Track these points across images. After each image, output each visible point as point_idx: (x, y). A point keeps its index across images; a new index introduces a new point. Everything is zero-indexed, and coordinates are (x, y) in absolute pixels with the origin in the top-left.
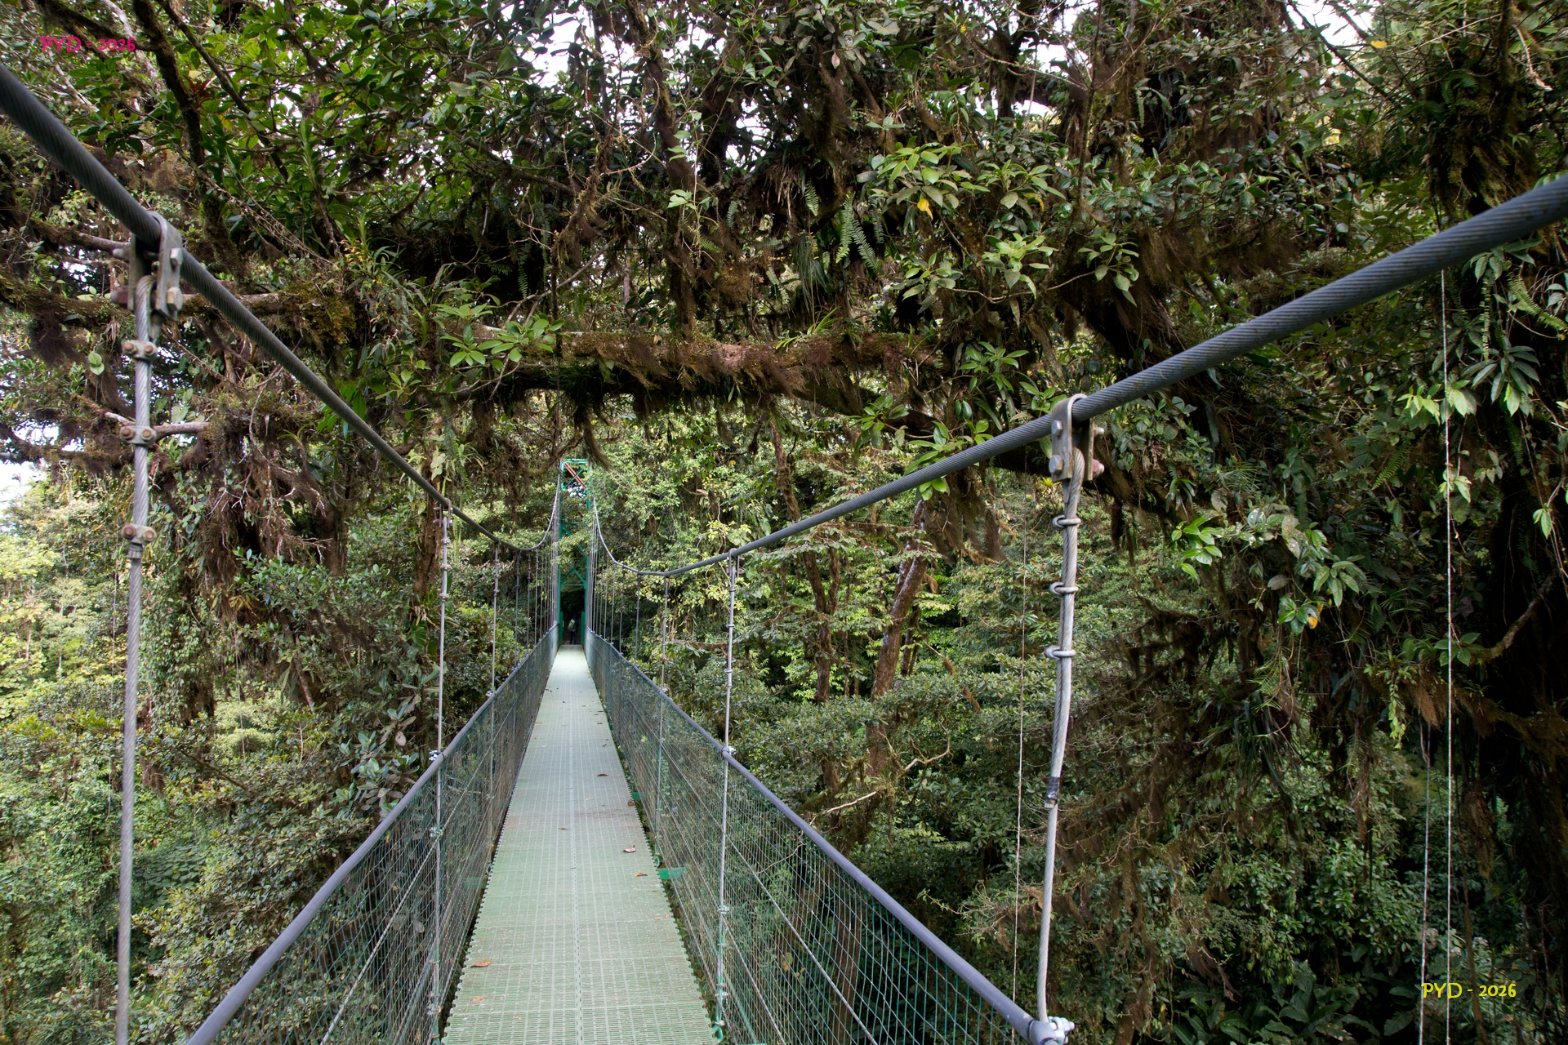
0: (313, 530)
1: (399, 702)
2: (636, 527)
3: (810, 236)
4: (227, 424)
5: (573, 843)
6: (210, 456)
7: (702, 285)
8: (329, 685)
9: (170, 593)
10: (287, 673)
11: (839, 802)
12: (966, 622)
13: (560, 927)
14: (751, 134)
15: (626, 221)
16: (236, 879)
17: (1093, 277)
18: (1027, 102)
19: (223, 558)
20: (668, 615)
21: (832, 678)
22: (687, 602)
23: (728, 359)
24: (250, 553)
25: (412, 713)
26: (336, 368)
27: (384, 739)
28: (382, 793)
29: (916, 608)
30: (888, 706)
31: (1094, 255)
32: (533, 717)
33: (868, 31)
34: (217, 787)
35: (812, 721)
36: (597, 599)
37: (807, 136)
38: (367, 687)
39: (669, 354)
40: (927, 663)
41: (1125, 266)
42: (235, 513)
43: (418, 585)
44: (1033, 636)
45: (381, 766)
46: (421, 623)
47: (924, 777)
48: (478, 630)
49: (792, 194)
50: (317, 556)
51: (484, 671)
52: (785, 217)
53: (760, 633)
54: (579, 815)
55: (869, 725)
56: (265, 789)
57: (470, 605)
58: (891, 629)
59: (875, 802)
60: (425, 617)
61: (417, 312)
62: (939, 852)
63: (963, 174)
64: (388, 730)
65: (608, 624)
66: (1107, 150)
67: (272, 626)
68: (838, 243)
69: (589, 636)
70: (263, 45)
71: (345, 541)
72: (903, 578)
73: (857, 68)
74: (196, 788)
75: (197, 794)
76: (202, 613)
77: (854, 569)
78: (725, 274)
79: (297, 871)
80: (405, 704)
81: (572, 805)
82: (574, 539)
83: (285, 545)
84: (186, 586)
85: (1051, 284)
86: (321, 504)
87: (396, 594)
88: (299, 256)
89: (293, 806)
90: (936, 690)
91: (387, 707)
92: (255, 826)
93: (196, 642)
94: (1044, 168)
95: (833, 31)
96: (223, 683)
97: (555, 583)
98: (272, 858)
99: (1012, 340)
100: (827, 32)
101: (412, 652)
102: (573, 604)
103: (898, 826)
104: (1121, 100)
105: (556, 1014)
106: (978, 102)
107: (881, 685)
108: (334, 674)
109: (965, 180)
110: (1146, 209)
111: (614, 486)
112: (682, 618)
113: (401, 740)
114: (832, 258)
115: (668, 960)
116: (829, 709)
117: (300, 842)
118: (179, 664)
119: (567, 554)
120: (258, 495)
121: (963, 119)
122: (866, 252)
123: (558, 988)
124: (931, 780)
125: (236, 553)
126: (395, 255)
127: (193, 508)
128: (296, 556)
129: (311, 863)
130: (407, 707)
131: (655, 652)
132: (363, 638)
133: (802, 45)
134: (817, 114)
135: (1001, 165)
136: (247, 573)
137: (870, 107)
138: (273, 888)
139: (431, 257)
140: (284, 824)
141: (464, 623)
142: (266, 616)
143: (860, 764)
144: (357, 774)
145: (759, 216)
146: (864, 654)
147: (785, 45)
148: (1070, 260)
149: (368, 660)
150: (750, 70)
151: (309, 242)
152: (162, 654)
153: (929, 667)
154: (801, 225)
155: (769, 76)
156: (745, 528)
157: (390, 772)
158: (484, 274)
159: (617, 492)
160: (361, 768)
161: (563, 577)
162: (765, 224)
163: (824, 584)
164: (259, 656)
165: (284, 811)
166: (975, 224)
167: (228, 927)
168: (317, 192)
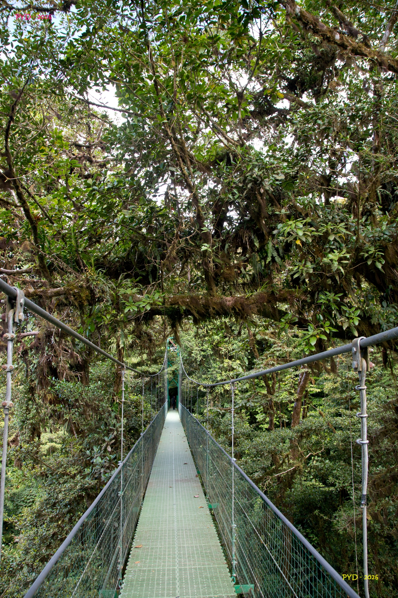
0: (77, 368)
1: (109, 434)
2: (196, 363)
3: (256, 254)
4: (46, 332)
5: (174, 493)
6: (40, 344)
7: (216, 275)
8: (82, 427)
9: (26, 393)
10: (67, 423)
11: (280, 471)
12: (327, 395)
13: (169, 530)
14: (232, 218)
15: (187, 253)
16: (47, 504)
17: (367, 263)
18: (336, 197)
19: (45, 380)
20: (209, 397)
21: (275, 419)
22: (217, 391)
23: (228, 303)
24: (54, 378)
25: (113, 439)
26: (84, 313)
27: (103, 449)
28: (102, 470)
29: (307, 391)
30: (298, 431)
31: (366, 255)
32: (159, 440)
33: (273, 178)
34: (41, 467)
35: (267, 438)
36: (182, 392)
37: (253, 218)
38: (97, 428)
39: (206, 302)
40: (312, 413)
41: (379, 258)
42: (49, 363)
43: (115, 388)
44: (354, 401)
45: (102, 459)
46: (117, 403)
47: (314, 459)
48: (137, 405)
49: (249, 239)
50: (78, 379)
51: (140, 421)
52: (247, 248)
53: (246, 404)
54: (177, 481)
55: (290, 439)
56: (58, 468)
57: (134, 395)
58: (297, 400)
59: (295, 471)
60: (118, 401)
61: (112, 292)
62: (322, 491)
63: (313, 229)
64: (104, 445)
65: (187, 400)
66: (368, 214)
67: (61, 406)
68: (267, 256)
69: (180, 406)
70: (59, 200)
71: (88, 372)
72: (301, 379)
73: (270, 192)
74: (33, 468)
75: (34, 470)
76: (37, 401)
77: (281, 376)
78: (225, 270)
79: (70, 501)
80: (111, 435)
81: (174, 476)
82: (173, 368)
83: (67, 374)
84: (31, 390)
85: (350, 267)
86: (80, 359)
87: (107, 392)
88: (71, 274)
89: (69, 475)
90: (317, 424)
91: (104, 436)
92: (54, 483)
93: (35, 411)
94: (344, 224)
95: (260, 180)
96: (44, 427)
97: (166, 385)
98: (60, 496)
99: (336, 289)
100: (258, 180)
101: (113, 414)
102: (173, 392)
103: (305, 481)
104: (372, 195)
105: (169, 570)
106: (317, 200)
107: (295, 422)
108: (84, 423)
109: (313, 231)
110: (385, 236)
111: (188, 348)
112: (215, 397)
113: (109, 449)
114: (265, 262)
115: (213, 545)
116: (274, 434)
117: (71, 490)
118: (29, 420)
119: (170, 374)
120: (57, 357)
121: (311, 207)
122: (278, 259)
123: (169, 558)
124: (317, 461)
125: (49, 378)
126: (104, 271)
127: (34, 362)
128: (71, 379)
129: (75, 498)
130: (111, 436)
131: (205, 411)
132: (95, 410)
133: (249, 186)
134: (256, 210)
135: (327, 224)
136: (53, 386)
137: (276, 206)
138: (61, 508)
139: (117, 270)
140: (65, 482)
141: (132, 402)
142: (59, 402)
143: (287, 456)
144: (93, 462)
145: (237, 248)
146: (287, 409)
147: (243, 186)
148: (357, 257)
149: (97, 418)
150: (230, 196)
151: (74, 268)
152: (23, 416)
153: (313, 414)
154: (253, 251)
155: (238, 198)
156: (238, 362)
157: (105, 462)
158: (136, 276)
159: (189, 350)
160: (95, 461)
161: (169, 382)
162: (240, 250)
163: (269, 382)
164: (57, 416)
165: (65, 477)
166: (319, 246)
167: (44, 523)
168: (77, 251)
